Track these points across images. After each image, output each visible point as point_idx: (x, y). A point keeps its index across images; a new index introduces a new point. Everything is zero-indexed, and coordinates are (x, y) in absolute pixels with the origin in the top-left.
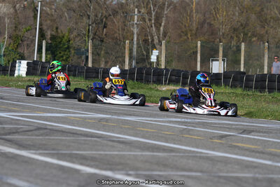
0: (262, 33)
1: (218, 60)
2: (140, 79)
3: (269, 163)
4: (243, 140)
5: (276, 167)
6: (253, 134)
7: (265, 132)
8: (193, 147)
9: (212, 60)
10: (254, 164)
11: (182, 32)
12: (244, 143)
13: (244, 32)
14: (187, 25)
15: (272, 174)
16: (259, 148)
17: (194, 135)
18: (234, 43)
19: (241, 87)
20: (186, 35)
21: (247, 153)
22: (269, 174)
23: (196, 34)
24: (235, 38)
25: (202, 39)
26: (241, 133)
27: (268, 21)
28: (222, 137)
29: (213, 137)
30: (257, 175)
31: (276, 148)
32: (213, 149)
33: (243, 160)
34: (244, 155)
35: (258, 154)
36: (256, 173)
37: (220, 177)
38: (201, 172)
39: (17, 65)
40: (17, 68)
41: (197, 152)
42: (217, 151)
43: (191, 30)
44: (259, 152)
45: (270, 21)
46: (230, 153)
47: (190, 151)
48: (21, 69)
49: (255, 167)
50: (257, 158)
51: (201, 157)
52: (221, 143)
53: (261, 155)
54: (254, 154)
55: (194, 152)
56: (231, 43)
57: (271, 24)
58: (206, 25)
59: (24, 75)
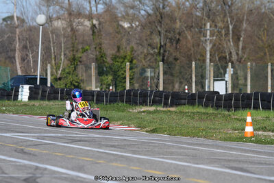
2: (128, 101)
19: (212, 107)
39: (20, 90)
40: (20, 93)
48: (24, 93)
59: (27, 100)
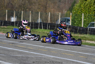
0: (30, 7)
1: (13, 17)
3: (28, 52)
4: (20, 45)
5: (30, 53)
6: (24, 42)
7: (28, 42)
8: (2, 46)
9: (12, 17)
10: (23, 52)
11: (1, 6)
12: (20, 46)
13: (23, 7)
14: (3, 4)
15: (28, 55)
16: (25, 47)
17: (3, 43)
18: (20, 11)
20: (3, 7)
21: (21, 49)
22: (27, 55)
23: (6, 7)
24: (20, 9)
25: (8, 9)
26: (19, 42)
27: (32, 3)
28: (13, 43)
29: (10, 43)
30: (23, 56)
31: (31, 47)
32: (9, 47)
33: (19, 51)
34: (20, 49)
35: (24, 49)
36: (23, 55)
37: (10, 56)
38: (4, 54)
41: (4, 48)
42: (10, 48)
43: (4, 6)
44: (25, 48)
45: (33, 3)
46: (15, 49)
47: (1, 48)
49: (23, 53)
50: (24, 50)
51: (5, 50)
52: (12, 45)
53: (26, 49)
54: (23, 49)
55: (3, 48)
56: (19, 11)
57: (33, 5)
58: (10, 4)
